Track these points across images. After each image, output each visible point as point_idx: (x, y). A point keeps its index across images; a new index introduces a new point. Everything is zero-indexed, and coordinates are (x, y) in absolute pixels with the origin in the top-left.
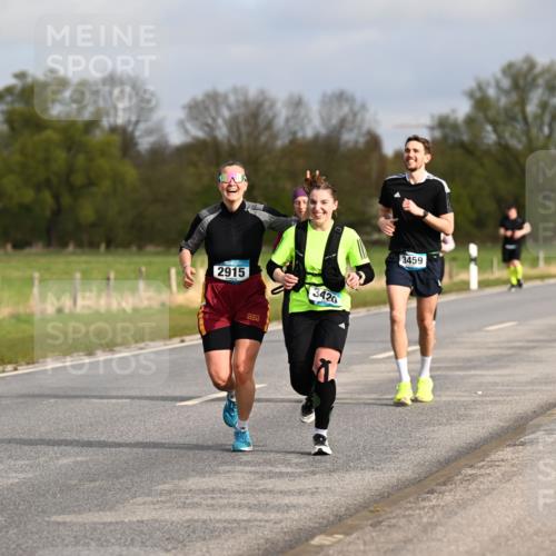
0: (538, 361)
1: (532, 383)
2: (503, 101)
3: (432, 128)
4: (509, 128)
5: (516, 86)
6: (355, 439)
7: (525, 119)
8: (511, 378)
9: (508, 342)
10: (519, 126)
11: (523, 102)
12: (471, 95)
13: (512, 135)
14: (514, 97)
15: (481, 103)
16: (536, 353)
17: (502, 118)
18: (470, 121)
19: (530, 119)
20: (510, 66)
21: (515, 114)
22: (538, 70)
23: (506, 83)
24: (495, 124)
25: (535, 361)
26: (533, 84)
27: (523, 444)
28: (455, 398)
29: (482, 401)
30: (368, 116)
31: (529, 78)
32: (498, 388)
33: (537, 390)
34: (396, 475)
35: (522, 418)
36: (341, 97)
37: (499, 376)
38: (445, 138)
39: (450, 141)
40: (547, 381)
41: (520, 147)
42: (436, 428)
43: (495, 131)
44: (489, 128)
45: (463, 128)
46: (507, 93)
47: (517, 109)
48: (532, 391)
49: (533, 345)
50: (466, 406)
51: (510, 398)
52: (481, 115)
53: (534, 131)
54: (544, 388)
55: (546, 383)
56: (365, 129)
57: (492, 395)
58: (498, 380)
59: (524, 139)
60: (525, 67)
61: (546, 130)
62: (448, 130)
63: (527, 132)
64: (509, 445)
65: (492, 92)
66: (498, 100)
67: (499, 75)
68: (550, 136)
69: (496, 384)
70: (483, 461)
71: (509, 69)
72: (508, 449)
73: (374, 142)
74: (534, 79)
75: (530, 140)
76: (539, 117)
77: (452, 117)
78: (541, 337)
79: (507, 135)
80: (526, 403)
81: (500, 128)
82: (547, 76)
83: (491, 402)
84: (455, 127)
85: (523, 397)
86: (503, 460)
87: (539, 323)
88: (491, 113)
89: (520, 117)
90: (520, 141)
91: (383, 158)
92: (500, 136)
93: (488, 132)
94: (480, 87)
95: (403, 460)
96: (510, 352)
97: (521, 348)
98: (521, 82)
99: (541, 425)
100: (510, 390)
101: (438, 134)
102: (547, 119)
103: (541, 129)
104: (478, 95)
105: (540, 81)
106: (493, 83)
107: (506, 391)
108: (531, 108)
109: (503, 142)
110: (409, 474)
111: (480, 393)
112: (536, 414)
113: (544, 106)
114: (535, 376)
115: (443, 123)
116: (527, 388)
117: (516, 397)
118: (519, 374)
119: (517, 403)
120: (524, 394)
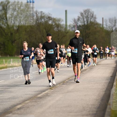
0: (11, 92)
1: (9, 99)
4: (2, 21)
7: (6, 18)
8: (2, 97)
10: (5, 21)
11: (6, 13)
13: (3, 23)
14: (3, 12)
16: (10, 90)
20: (2, 2)
21: (3, 17)
33: (11, 101)
35: (6, 109)
40: (14, 98)
41: (5, 27)
46: (1, 11)
47: (4, 15)
48: (9, 101)
51: (3, 103)
54: (13, 100)
55: (13, 99)
59: (6, 25)
60: (6, 3)
63: (7, 23)
75: (8, 25)
85: (6, 103)
90: (5, 25)
96: (2, 89)
97: (5, 88)
98: (5, 8)
99: (12, 111)
100: (2, 101)
112: (10, 108)
114: (10, 97)
116: (8, 100)
117: (4, 103)
118: (5, 96)
119: (5, 105)
120: (7, 102)
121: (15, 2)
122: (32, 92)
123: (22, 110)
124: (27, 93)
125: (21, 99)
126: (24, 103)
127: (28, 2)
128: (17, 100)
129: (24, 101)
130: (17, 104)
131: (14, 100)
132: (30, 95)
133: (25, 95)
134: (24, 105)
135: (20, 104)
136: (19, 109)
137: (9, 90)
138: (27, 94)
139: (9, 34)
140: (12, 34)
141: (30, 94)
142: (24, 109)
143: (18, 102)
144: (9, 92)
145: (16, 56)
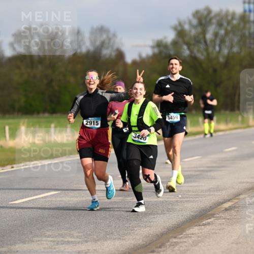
0: (213, 178)
1: (209, 190)
2: (193, 32)
3: (153, 47)
4: (197, 47)
5: (200, 23)
6: (110, 222)
7: (205, 42)
8: (196, 188)
9: (197, 167)
10: (202, 46)
11: (204, 33)
12: (175, 28)
13: (199, 51)
14: (199, 29)
15: (181, 33)
16: (212, 174)
17: (192, 42)
18: (175, 43)
19: (208, 42)
20: (197, 12)
21: (200, 39)
22: (213, 14)
23: (195, 22)
24: (188, 45)
25: (212, 179)
26: (209, 22)
27: (204, 225)
28: (166, 200)
29: (181, 201)
30: (117, 40)
31: (208, 19)
32: (190, 193)
33: (212, 195)
34: (133, 242)
35: (203, 210)
36: (102, 30)
37: (191, 186)
38: (160, 53)
39: (163, 55)
40: (218, 189)
41: (202, 58)
42: (155, 216)
43: (189, 49)
44: (185, 47)
45: (171, 47)
46: (195, 27)
47: (201, 36)
48: (209, 195)
49: (211, 169)
50: (172, 203)
51: (197, 199)
52: (180, 40)
53: (211, 49)
54: (216, 193)
55: (217, 190)
56: (115, 48)
57: (187, 198)
58: (190, 189)
59: (205, 53)
60: (205, 13)
61: (217, 48)
62: (162, 48)
63: (207, 50)
64: (197, 226)
65: (187, 27)
66: (190, 31)
67: (191, 17)
68: (220, 51)
69: (189, 191)
70: (182, 234)
71: (197, 14)
72: (196, 228)
73: (120, 55)
74: (211, 20)
75: (208, 54)
76: (213, 41)
77: (164, 41)
78: (214, 165)
79: (195, 51)
80: (206, 202)
81: (192, 47)
82: (218, 18)
83: (186, 201)
84: (166, 46)
85: (204, 199)
86: (193, 234)
87: (213, 157)
88: (186, 39)
89: (202, 41)
90: (202, 55)
91: (125, 64)
92: (191, 52)
93: (184, 49)
94: (180, 24)
95: (137, 234)
96: (197, 173)
97: (203, 171)
98: (203, 22)
99: (214, 214)
100: (197, 195)
101: (156, 50)
102: (218, 42)
103: (214, 48)
104: (179, 28)
105: (214, 21)
106: (187, 22)
107: (195, 195)
108: (209, 36)
109: (193, 55)
110: (140, 242)
111: (180, 196)
112: (211, 208)
113: (216, 35)
115: (159, 44)
116: (206, 193)
117: (200, 199)
118: (202, 186)
119: (201, 202)
120: (205, 197)
121: (221, 11)
122: (251, 178)
123: (233, 212)
124: (242, 181)
125: (233, 191)
126: (237, 199)
127: (245, 11)
128: (224, 192)
129: (237, 195)
130: (224, 200)
131: (219, 193)
132: (248, 184)
133: (239, 184)
134: (237, 202)
135: (229, 200)
136: (226, 210)
137: (209, 174)
138: (243, 183)
139: (211, 71)
140: (215, 71)
141: (248, 182)
142: (236, 209)
143: (226, 198)
144: (208, 179)
145: (223, 112)
